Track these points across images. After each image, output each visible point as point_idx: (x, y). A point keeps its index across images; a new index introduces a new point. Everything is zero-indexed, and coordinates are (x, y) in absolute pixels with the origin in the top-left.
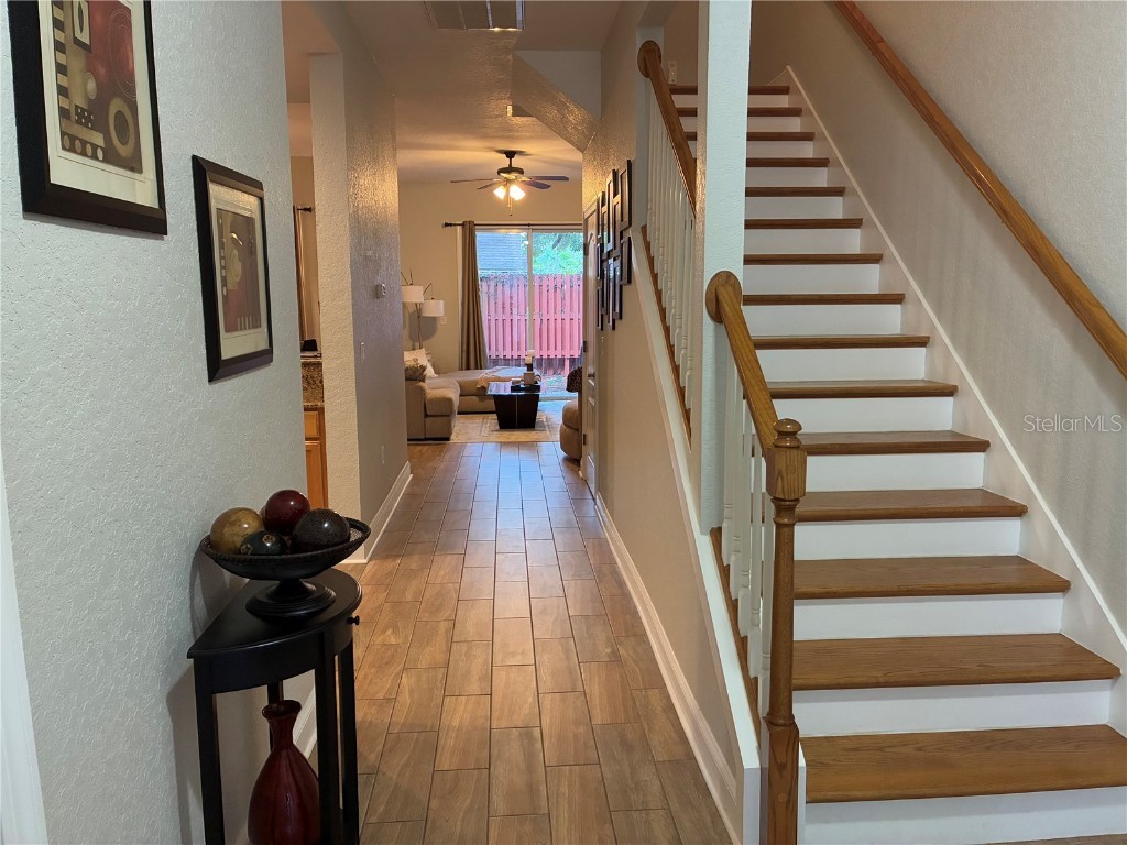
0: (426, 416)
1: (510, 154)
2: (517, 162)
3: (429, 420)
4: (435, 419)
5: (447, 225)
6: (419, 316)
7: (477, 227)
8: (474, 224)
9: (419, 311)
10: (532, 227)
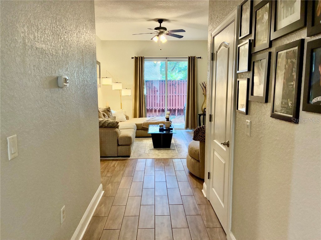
0: (118, 145)
1: (160, 21)
2: (164, 24)
3: (119, 147)
4: (123, 147)
5: (132, 58)
6: (121, 96)
7: (145, 59)
8: (144, 58)
9: (121, 93)
10: (167, 59)
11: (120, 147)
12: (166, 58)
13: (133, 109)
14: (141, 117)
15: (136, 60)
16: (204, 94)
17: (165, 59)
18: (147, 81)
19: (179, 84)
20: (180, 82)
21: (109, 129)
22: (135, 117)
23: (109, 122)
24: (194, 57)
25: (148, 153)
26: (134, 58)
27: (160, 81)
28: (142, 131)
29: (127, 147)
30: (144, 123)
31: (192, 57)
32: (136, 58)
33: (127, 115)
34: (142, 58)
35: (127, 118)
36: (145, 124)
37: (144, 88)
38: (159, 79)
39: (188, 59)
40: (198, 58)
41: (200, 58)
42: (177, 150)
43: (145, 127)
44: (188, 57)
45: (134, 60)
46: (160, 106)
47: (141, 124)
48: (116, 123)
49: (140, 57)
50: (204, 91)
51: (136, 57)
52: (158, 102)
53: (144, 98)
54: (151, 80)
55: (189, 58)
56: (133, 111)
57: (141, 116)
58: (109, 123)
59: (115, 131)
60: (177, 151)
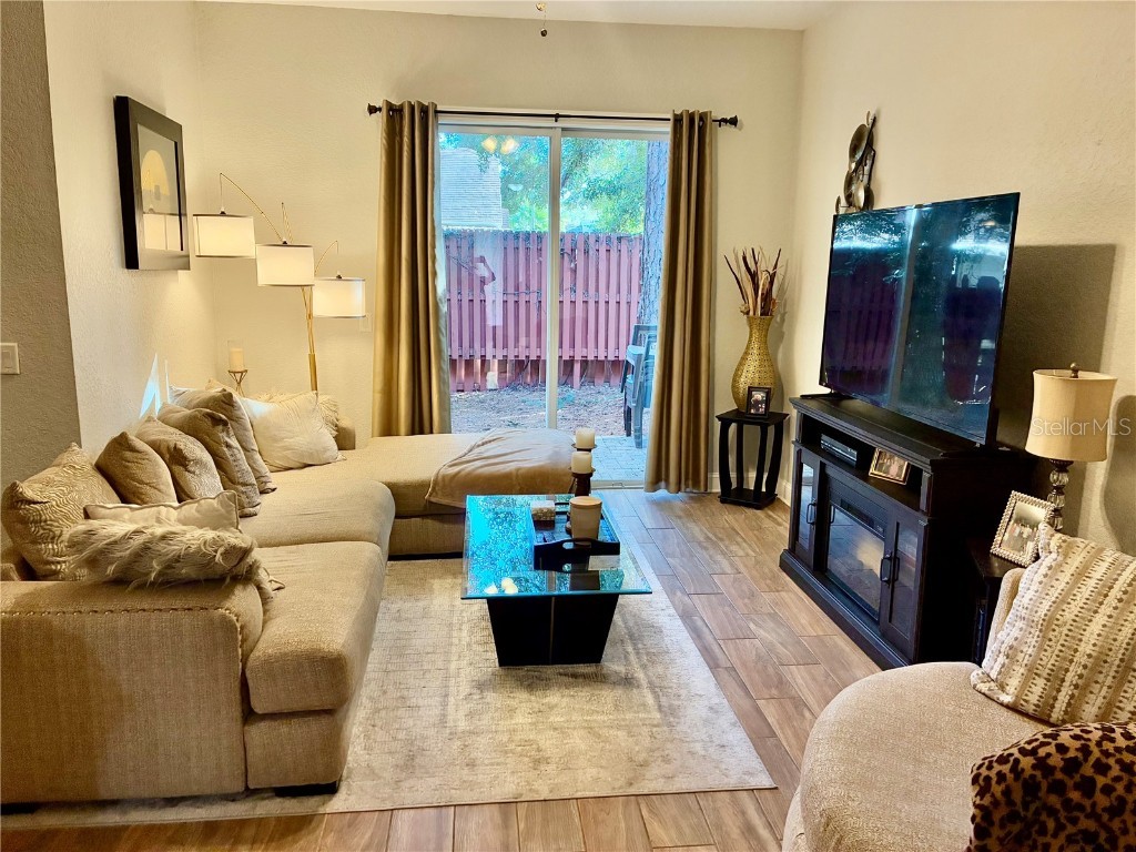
0: (250, 716)
3: (258, 733)
4: (283, 728)
5: (372, 110)
6: (310, 316)
7: (442, 119)
8: (437, 112)
9: (308, 304)
10: (563, 123)
11: (263, 725)
12: (557, 116)
13: (379, 385)
14: (422, 432)
15: (390, 120)
16: (748, 313)
17: (550, 122)
18: (448, 236)
19: (586, 252)
20: (592, 241)
21: (178, 604)
22: (388, 429)
23: (175, 548)
24: (703, 117)
25: (463, 725)
26: (380, 109)
27: (505, 236)
28: (429, 522)
29: (315, 727)
30: (436, 482)
31: (691, 117)
32: (394, 112)
33: (345, 423)
34: (424, 110)
35: (345, 440)
36: (444, 486)
37: (435, 274)
38: (500, 227)
39: (668, 128)
40: (725, 120)
41: (734, 122)
42: (652, 686)
43: (445, 501)
44: (670, 116)
45: (379, 119)
46: (505, 346)
47: (423, 486)
48: (226, 554)
49: (412, 108)
50: (744, 296)
51: (390, 107)
52: (499, 323)
53: (438, 329)
54: (465, 231)
55: (678, 120)
56: (378, 397)
57: (419, 426)
58: (177, 559)
59: (224, 617)
60: (650, 699)
